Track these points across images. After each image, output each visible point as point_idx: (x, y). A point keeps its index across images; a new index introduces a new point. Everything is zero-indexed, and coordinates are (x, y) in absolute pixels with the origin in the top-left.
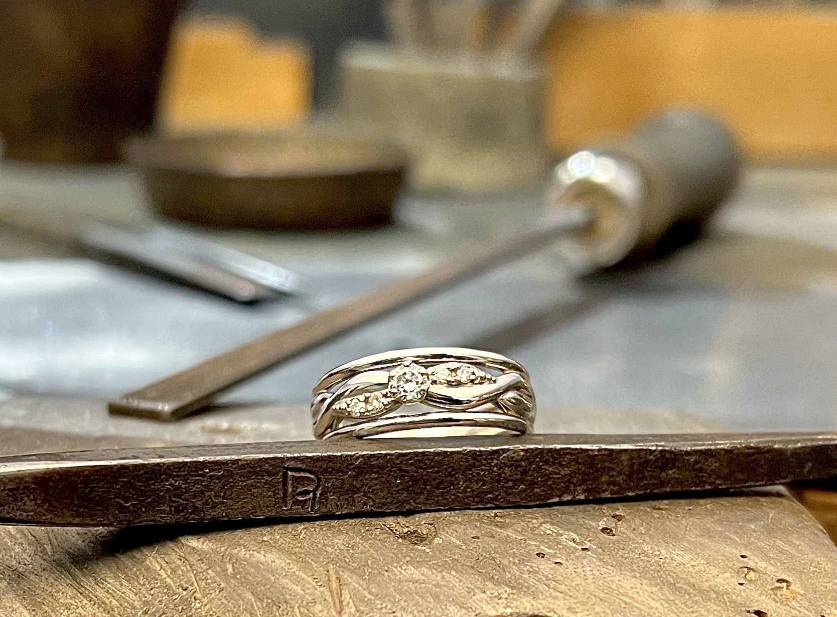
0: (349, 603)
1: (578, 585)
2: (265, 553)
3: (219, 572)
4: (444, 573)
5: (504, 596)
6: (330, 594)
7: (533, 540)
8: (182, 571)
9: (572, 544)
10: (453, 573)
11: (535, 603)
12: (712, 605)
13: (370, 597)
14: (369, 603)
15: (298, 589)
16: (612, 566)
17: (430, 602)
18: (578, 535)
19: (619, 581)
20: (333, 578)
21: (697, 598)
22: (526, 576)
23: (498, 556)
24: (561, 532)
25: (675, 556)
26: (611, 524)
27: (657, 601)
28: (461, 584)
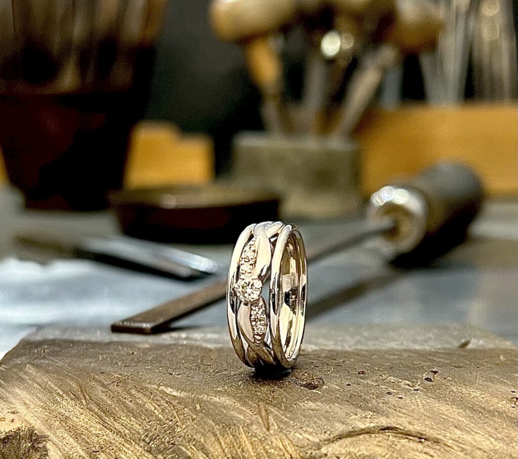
0: (273, 424)
1: (413, 409)
2: (220, 397)
3: (191, 410)
4: (331, 405)
5: (369, 416)
6: (261, 419)
7: (384, 385)
8: (168, 410)
9: (407, 387)
10: (336, 405)
11: (388, 420)
12: (496, 419)
13: (286, 419)
14: (285, 423)
15: (242, 417)
16: (433, 398)
17: (323, 421)
18: (411, 382)
19: (439, 406)
20: (263, 410)
21: (487, 415)
22: (381, 405)
23: (362, 394)
24: (400, 380)
25: (471, 393)
26: (431, 376)
27: (463, 417)
28: (342, 410)
